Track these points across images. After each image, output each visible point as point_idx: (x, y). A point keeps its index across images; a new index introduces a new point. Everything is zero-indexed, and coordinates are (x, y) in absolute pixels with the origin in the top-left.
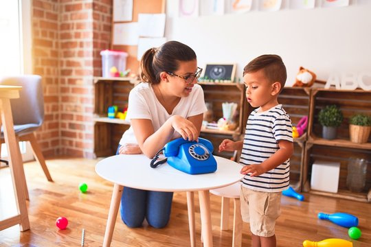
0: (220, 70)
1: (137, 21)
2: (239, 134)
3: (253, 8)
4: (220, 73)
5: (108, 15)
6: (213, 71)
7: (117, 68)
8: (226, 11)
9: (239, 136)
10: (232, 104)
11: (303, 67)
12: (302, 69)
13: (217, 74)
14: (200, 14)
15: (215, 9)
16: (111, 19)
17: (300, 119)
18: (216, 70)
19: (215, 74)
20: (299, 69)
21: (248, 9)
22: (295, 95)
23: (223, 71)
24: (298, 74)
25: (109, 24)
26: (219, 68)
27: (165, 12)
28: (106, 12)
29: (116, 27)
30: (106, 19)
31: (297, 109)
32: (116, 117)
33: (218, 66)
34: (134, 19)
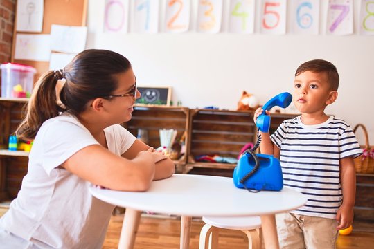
0: (154, 94)
1: (49, 33)
2: (184, 163)
3: (190, 28)
4: (153, 97)
5: (9, 22)
6: (145, 94)
7: (23, 86)
8: (159, 30)
9: (184, 165)
10: (171, 131)
11: (247, 91)
12: (245, 93)
13: (150, 97)
14: (129, 31)
15: (147, 27)
16: (12, 27)
17: (242, 146)
18: (148, 93)
19: (148, 97)
20: (242, 93)
21: (186, 29)
22: (236, 121)
23: (156, 94)
24: (242, 98)
25: (9, 33)
26: (151, 92)
27: (86, 25)
28: (7, 18)
29: (19, 38)
30: (6, 26)
31: (239, 136)
32: (18, 149)
33: (151, 90)
34: (45, 30)
